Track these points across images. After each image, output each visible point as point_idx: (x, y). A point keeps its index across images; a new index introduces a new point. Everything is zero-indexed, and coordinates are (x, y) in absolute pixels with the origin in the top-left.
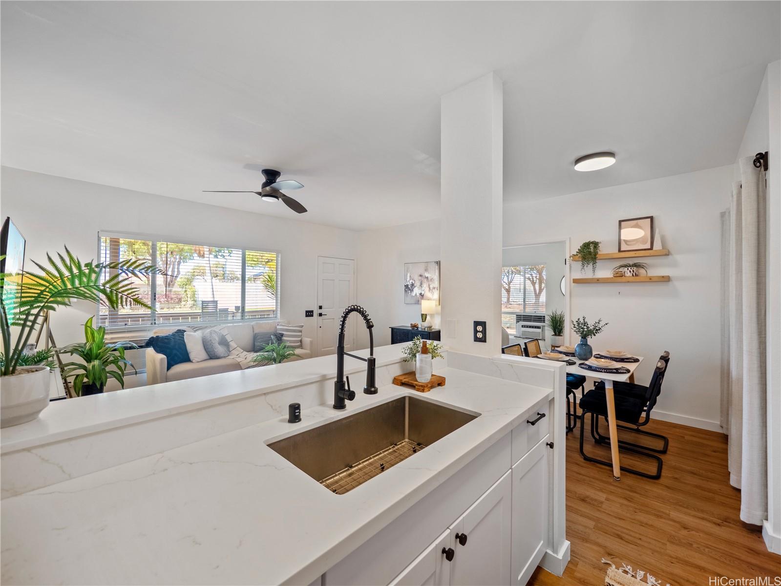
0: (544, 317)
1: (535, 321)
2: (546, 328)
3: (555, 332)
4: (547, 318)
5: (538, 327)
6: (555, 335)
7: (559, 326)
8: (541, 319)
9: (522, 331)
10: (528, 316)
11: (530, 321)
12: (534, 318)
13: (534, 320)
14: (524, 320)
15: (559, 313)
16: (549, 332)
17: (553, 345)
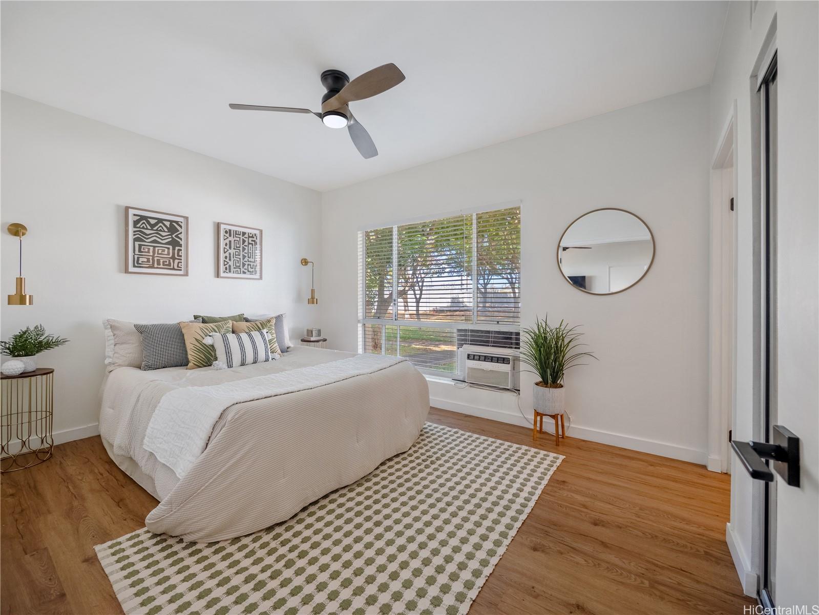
0: (518, 334)
1: (496, 344)
2: (523, 366)
3: (543, 375)
4: (524, 338)
5: (504, 360)
6: (544, 383)
7: (555, 361)
8: (510, 340)
9: (469, 368)
10: (482, 332)
11: (485, 343)
12: (495, 337)
13: (494, 342)
14: (474, 342)
15: (553, 325)
16: (529, 375)
17: (540, 411)
